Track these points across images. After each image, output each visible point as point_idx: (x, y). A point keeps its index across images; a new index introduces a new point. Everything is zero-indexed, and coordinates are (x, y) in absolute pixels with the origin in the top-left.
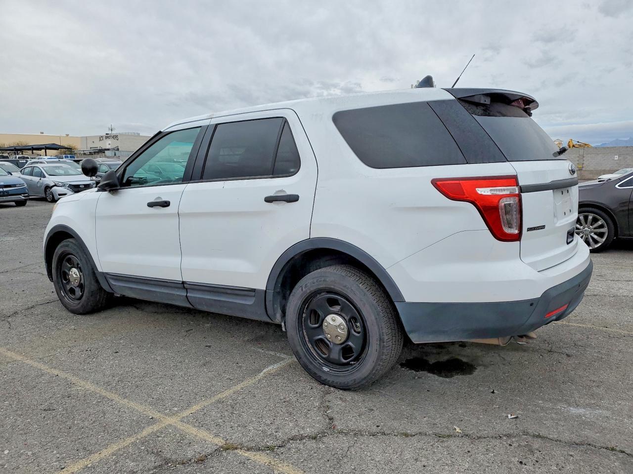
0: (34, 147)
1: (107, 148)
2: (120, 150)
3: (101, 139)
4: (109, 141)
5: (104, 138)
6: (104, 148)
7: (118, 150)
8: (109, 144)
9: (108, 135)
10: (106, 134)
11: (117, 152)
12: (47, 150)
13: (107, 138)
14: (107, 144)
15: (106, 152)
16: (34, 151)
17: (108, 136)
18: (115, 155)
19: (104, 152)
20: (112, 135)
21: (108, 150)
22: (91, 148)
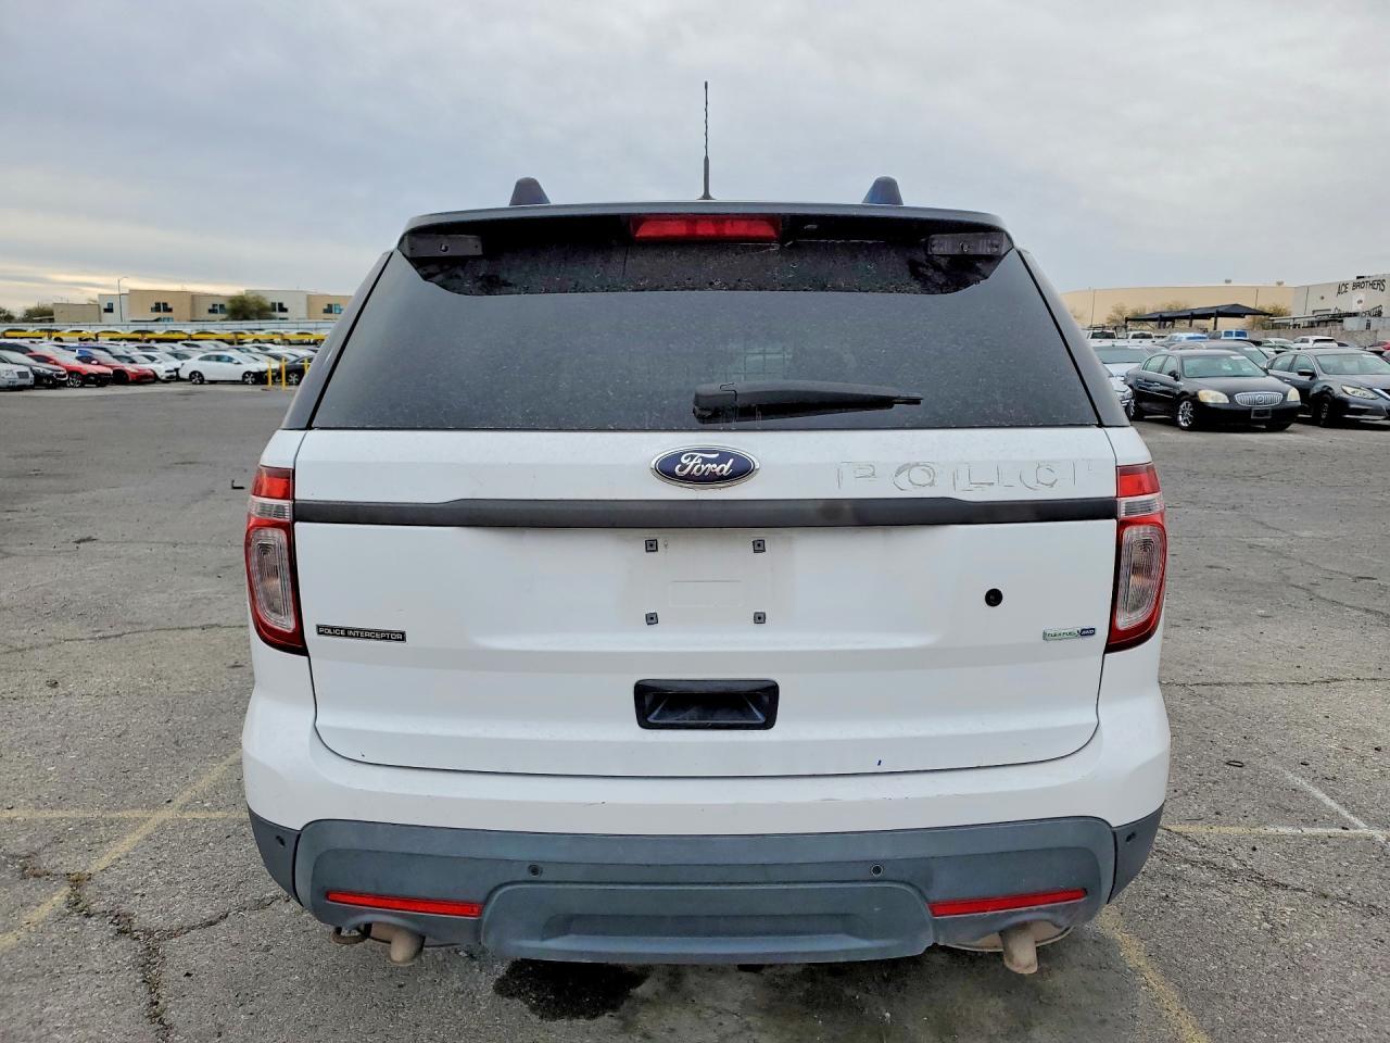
0: (1196, 312)
1: (1353, 310)
2: (1383, 315)
3: (1342, 288)
4: (1360, 294)
5: (1350, 286)
6: (1344, 310)
7: (1379, 314)
8: (1360, 302)
9: (1361, 280)
10: (1358, 278)
11: (1374, 321)
12: (1219, 319)
13: (1356, 286)
14: (1355, 301)
15: (1346, 320)
16: (1195, 322)
17: (1360, 282)
18: (1368, 326)
19: (1342, 321)
20: (1371, 280)
21: (1355, 315)
22: (1314, 312)
